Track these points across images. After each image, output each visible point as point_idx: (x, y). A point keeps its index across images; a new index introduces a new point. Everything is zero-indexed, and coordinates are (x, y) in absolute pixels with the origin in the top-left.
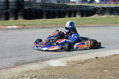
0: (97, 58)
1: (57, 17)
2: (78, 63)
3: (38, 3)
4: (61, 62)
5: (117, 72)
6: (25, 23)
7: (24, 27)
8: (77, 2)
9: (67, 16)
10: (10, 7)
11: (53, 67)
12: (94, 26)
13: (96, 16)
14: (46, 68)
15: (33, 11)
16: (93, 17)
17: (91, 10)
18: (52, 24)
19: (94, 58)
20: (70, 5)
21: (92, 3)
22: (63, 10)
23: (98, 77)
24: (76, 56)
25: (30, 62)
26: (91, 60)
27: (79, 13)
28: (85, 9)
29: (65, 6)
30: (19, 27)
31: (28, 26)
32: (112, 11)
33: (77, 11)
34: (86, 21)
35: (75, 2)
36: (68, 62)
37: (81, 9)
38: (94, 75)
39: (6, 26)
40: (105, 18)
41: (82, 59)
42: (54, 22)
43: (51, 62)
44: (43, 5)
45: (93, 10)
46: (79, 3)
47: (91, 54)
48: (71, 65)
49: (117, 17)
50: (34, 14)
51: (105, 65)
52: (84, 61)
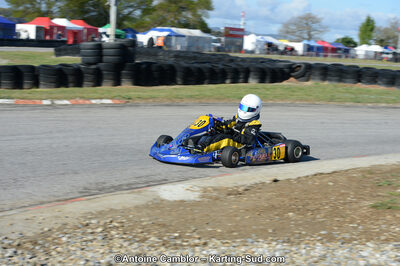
0: (276, 181)
1: (207, 81)
2: (229, 195)
3: (170, 52)
4: (188, 189)
5: (318, 216)
6: (132, 94)
7: (128, 102)
8: (258, 52)
9: (228, 81)
11: (169, 201)
12: (282, 105)
13: (291, 83)
15: (154, 68)
16: (285, 83)
17: (281, 70)
18: (191, 97)
19: (268, 180)
22: (221, 66)
23: (270, 231)
24: (228, 174)
26: (260, 187)
27: (255, 75)
28: (269, 66)
29: (227, 59)
30: (118, 102)
31: (137, 101)
33: (252, 69)
35: (252, 52)
36: (205, 190)
37: (260, 66)
38: (262, 225)
39: (89, 99)
40: (310, 87)
41: (240, 183)
42: (197, 93)
44: (178, 55)
45: (286, 70)
48: (211, 198)
49: (335, 86)
50: (156, 74)
51: (291, 199)
52: (243, 188)
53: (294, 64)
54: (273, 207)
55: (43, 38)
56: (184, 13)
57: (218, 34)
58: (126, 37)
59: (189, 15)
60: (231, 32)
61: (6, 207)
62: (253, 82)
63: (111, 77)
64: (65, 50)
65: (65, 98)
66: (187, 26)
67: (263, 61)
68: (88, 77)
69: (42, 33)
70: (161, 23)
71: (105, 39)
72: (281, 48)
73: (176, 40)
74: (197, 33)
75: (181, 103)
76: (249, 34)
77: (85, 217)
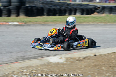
0: (95, 55)
1: (58, 14)
2: (77, 60)
4: (60, 58)
5: (115, 69)
6: (26, 20)
7: (25, 24)
9: (67, 14)
10: (12, 4)
11: (53, 63)
12: (93, 25)
13: (95, 15)
14: (46, 64)
15: (34, 8)
16: (92, 15)
17: (91, 9)
18: (52, 21)
19: (92, 55)
20: (71, 4)
21: (92, 2)
22: (64, 8)
23: (96, 74)
24: (75, 53)
25: (30, 58)
26: (89, 58)
27: (79, 11)
28: (85, 7)
29: (66, 4)
30: (20, 23)
31: (29, 23)
32: (111, 10)
33: (78, 9)
34: (86, 19)
35: (75, 1)
36: (67, 59)
37: (81, 7)
38: (92, 72)
39: (8, 22)
40: (104, 17)
41: (81, 56)
42: (55, 20)
43: (51, 59)
45: (93, 9)
46: (79, 2)
47: (90, 51)
48: (70, 62)
50: (35, 11)
51: (103, 62)
52: (82, 58)
53: (97, 6)
54: (96, 65)
62: (78, 15)
63: (15, 12)
68: (5, 13)
75: (49, 24)
77: (21, 69)
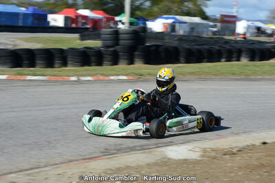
0: (264, 143)
1: (206, 60)
2: (225, 154)
3: (175, 36)
4: (190, 150)
6: (143, 71)
7: (140, 77)
8: (249, 35)
9: (223, 60)
11: (174, 160)
12: (270, 80)
14: (159, 162)
15: (161, 50)
16: (272, 61)
17: (269, 50)
18: (192, 73)
19: (258, 143)
20: (231, 40)
22: (217, 48)
25: (132, 149)
26: (251, 148)
27: (246, 54)
28: (257, 46)
29: (223, 41)
30: (131, 78)
31: (147, 77)
33: (243, 49)
36: (205, 151)
37: (250, 47)
38: (253, 180)
39: (108, 75)
41: (234, 145)
42: (198, 70)
43: (171, 151)
44: (181, 39)
45: (273, 50)
47: (254, 134)
48: (209, 157)
50: (163, 55)
52: (237, 149)
54: (262, 166)
55: (69, 26)
56: (186, 4)
57: (215, 20)
58: (137, 24)
59: (189, 5)
60: (226, 19)
61: (42, 165)
62: (244, 60)
63: (126, 57)
64: (88, 35)
65: (88, 75)
66: (188, 14)
67: (253, 42)
68: (107, 57)
69: (69, 22)
70: (167, 12)
71: (120, 26)
72: (269, 32)
73: (180, 26)
74: (197, 20)
75: (185, 79)
76: (240, 20)
77: (105, 173)
